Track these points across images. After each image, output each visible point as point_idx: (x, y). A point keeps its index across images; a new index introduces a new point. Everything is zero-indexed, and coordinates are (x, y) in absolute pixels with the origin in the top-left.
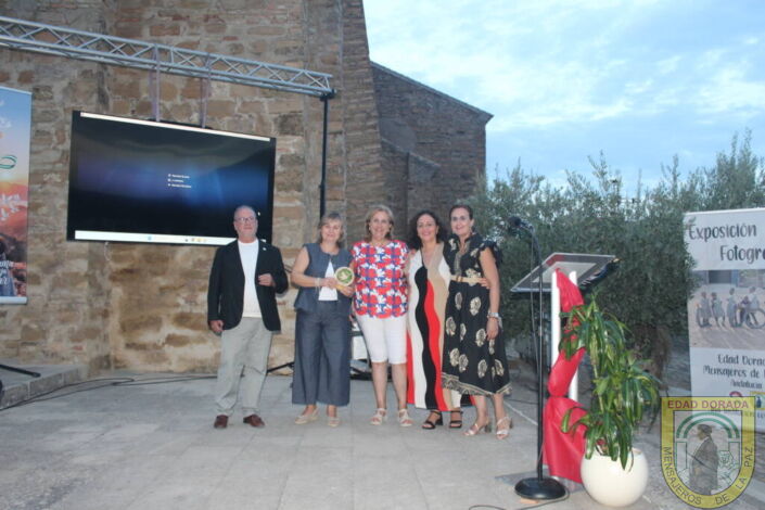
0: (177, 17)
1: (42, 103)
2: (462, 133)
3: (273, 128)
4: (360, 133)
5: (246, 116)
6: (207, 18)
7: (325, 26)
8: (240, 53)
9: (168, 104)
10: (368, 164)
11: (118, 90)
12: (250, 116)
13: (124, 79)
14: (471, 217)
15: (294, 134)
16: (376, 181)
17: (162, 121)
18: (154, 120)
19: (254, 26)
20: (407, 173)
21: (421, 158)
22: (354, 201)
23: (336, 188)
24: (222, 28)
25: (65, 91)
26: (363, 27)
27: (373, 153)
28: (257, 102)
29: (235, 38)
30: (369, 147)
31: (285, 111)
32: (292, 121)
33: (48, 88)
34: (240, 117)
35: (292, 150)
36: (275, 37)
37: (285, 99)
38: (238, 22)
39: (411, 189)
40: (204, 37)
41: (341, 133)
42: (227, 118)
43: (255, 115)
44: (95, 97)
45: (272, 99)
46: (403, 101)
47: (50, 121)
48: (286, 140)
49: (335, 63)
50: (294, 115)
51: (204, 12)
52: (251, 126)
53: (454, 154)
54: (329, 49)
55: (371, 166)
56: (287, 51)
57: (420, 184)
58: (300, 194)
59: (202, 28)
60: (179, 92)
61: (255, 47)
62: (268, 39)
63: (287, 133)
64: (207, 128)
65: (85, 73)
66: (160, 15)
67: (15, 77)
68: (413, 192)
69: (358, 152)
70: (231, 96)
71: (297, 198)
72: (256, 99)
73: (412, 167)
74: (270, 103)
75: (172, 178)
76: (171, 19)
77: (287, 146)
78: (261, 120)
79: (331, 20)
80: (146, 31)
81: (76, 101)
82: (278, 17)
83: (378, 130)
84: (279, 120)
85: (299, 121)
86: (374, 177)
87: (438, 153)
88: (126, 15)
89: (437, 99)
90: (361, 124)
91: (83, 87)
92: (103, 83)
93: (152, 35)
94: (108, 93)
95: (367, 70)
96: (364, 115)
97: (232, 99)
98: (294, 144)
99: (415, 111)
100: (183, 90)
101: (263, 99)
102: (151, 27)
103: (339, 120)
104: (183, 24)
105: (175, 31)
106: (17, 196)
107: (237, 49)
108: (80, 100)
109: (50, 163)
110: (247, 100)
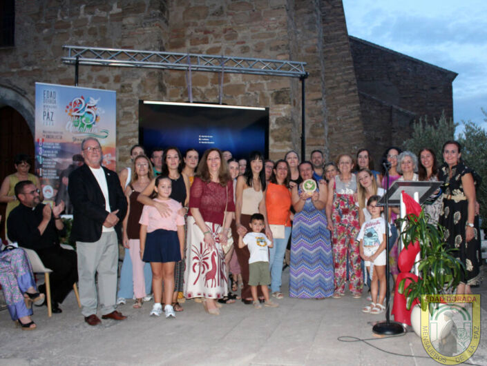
0: (206, 32)
1: (126, 95)
2: (433, 88)
3: (270, 100)
4: (344, 96)
5: (253, 93)
6: (225, 31)
7: (307, 27)
8: (247, 52)
9: (203, 89)
10: (350, 118)
11: (172, 83)
12: (256, 93)
13: (175, 75)
14: (459, 151)
15: (284, 103)
16: (356, 130)
17: (194, 102)
18: (189, 102)
19: (256, 33)
20: (391, 120)
21: (401, 109)
22: (341, 144)
23: (318, 137)
24: (235, 36)
25: (139, 86)
26: (344, 21)
27: (354, 110)
28: (259, 83)
29: (244, 42)
30: (352, 106)
31: (278, 87)
32: (282, 95)
33: (130, 85)
34: (249, 94)
35: (284, 114)
36: (269, 39)
37: (277, 81)
38: (245, 32)
39: (394, 132)
40: (224, 44)
41: (321, 99)
42: (240, 96)
43: (258, 92)
44: (157, 89)
45: (269, 81)
46: (389, 68)
47: (130, 105)
48: (279, 107)
49: (314, 52)
50: (284, 90)
51: (223, 27)
52: (256, 100)
53: (429, 104)
54: (310, 42)
55: (353, 119)
56: (278, 48)
57: (401, 128)
58: (291, 143)
59: (223, 37)
60: (210, 81)
61: (256, 47)
62: (265, 41)
63: (280, 103)
64: (223, 104)
65: (150, 74)
66: (196, 31)
67: (112, 79)
68: (396, 134)
69: (343, 110)
70: (243, 81)
71: (287, 146)
72: (259, 81)
73: (395, 116)
74: (267, 83)
75: (201, 138)
76: (202, 33)
77: (279, 112)
78: (263, 95)
79: (312, 22)
80: (188, 44)
81: (145, 92)
82: (271, 26)
83: (357, 94)
84: (274, 95)
85: (287, 94)
86: (356, 127)
87: (416, 104)
88: (175, 34)
89: (414, 65)
90: (345, 90)
91: (149, 83)
92: (162, 79)
93: (191, 45)
94: (166, 85)
95: (348, 52)
96: (345, 84)
97: (243, 83)
98: (284, 110)
99: (399, 74)
100: (212, 79)
101: (264, 82)
102: (191, 40)
103: (319, 91)
104: (210, 36)
105: (206, 41)
106: (110, 155)
107: (245, 50)
108: (148, 92)
109: (132, 132)
110: (253, 82)
